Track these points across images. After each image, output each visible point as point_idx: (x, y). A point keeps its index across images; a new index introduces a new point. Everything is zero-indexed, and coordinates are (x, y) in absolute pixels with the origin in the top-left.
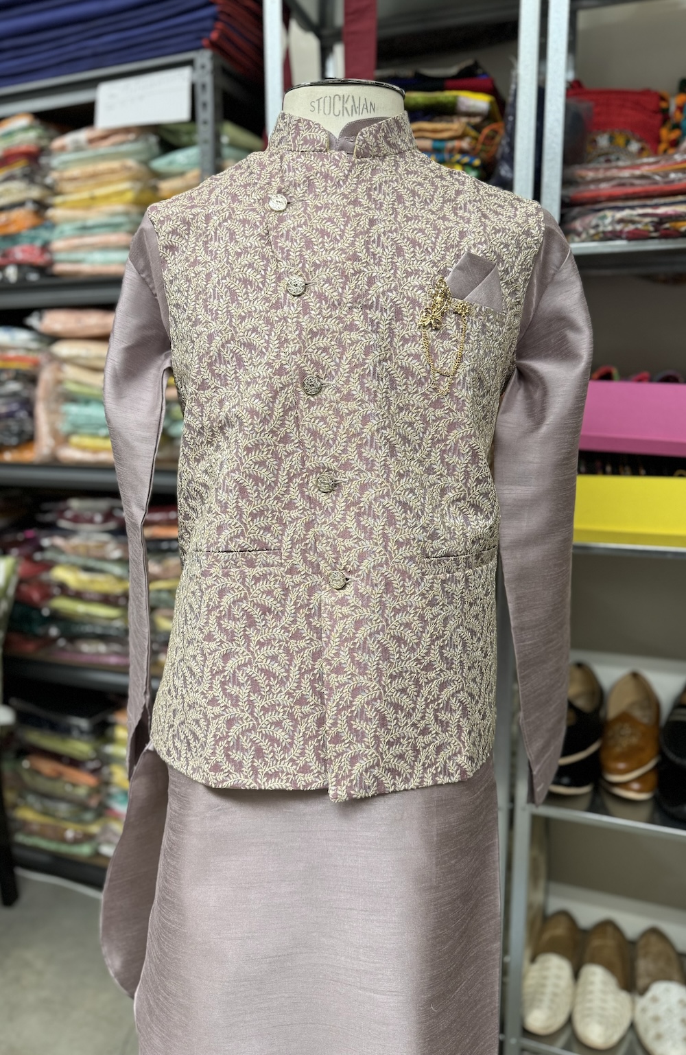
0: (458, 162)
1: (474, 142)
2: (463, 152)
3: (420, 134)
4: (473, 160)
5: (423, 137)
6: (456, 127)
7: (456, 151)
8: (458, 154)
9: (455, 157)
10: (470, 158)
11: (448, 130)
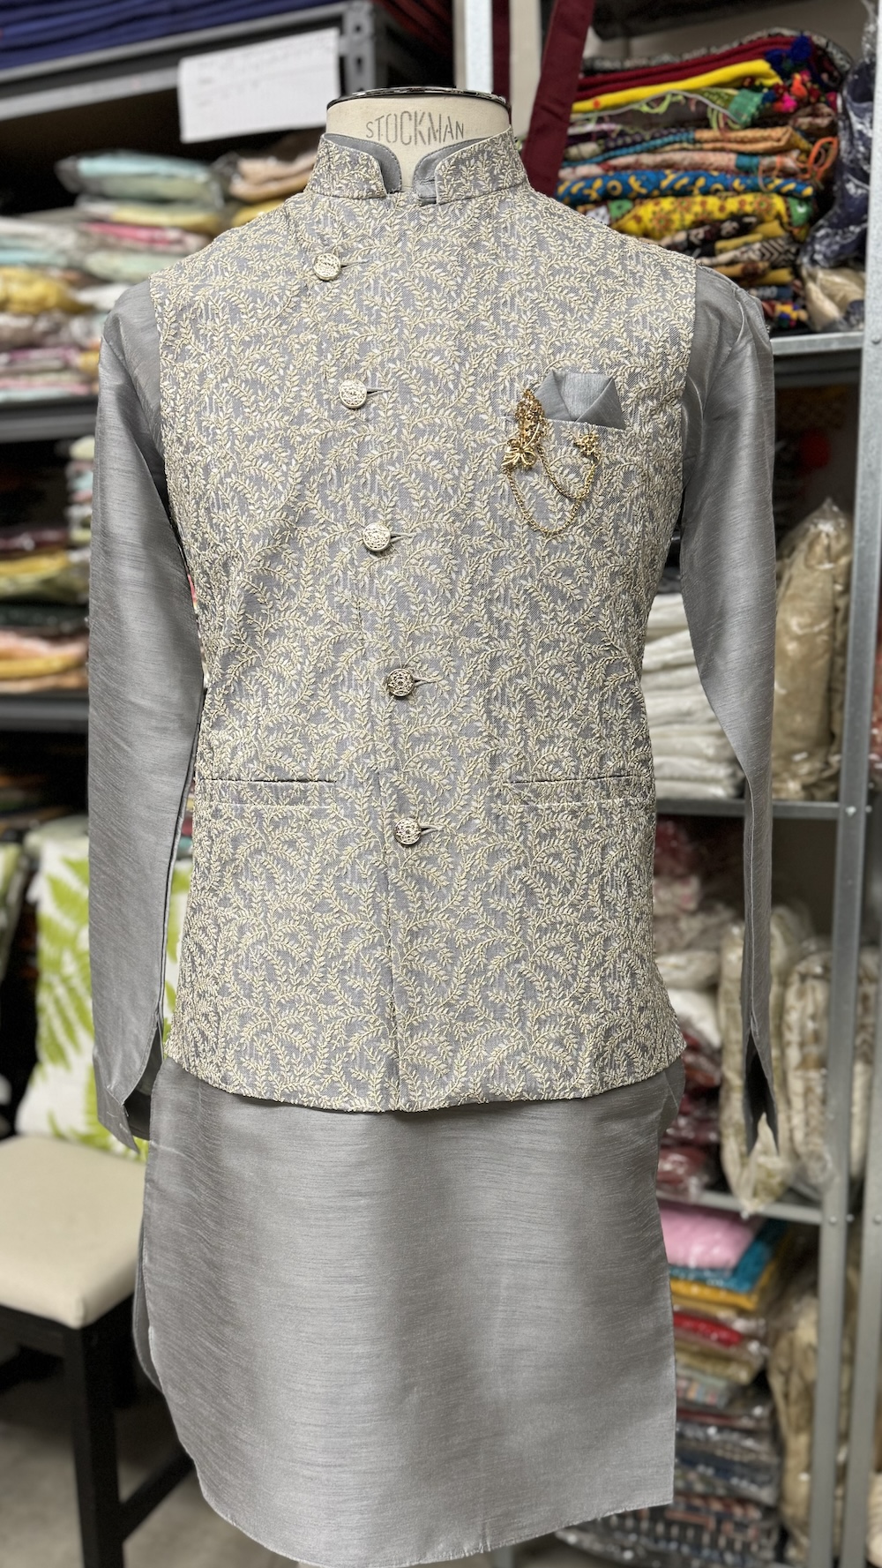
0: (778, 191)
1: (803, 157)
2: (787, 174)
3: (719, 145)
4: (800, 187)
5: (722, 150)
6: (779, 134)
7: (775, 173)
8: (778, 177)
9: (772, 182)
10: (798, 183)
11: (765, 139)
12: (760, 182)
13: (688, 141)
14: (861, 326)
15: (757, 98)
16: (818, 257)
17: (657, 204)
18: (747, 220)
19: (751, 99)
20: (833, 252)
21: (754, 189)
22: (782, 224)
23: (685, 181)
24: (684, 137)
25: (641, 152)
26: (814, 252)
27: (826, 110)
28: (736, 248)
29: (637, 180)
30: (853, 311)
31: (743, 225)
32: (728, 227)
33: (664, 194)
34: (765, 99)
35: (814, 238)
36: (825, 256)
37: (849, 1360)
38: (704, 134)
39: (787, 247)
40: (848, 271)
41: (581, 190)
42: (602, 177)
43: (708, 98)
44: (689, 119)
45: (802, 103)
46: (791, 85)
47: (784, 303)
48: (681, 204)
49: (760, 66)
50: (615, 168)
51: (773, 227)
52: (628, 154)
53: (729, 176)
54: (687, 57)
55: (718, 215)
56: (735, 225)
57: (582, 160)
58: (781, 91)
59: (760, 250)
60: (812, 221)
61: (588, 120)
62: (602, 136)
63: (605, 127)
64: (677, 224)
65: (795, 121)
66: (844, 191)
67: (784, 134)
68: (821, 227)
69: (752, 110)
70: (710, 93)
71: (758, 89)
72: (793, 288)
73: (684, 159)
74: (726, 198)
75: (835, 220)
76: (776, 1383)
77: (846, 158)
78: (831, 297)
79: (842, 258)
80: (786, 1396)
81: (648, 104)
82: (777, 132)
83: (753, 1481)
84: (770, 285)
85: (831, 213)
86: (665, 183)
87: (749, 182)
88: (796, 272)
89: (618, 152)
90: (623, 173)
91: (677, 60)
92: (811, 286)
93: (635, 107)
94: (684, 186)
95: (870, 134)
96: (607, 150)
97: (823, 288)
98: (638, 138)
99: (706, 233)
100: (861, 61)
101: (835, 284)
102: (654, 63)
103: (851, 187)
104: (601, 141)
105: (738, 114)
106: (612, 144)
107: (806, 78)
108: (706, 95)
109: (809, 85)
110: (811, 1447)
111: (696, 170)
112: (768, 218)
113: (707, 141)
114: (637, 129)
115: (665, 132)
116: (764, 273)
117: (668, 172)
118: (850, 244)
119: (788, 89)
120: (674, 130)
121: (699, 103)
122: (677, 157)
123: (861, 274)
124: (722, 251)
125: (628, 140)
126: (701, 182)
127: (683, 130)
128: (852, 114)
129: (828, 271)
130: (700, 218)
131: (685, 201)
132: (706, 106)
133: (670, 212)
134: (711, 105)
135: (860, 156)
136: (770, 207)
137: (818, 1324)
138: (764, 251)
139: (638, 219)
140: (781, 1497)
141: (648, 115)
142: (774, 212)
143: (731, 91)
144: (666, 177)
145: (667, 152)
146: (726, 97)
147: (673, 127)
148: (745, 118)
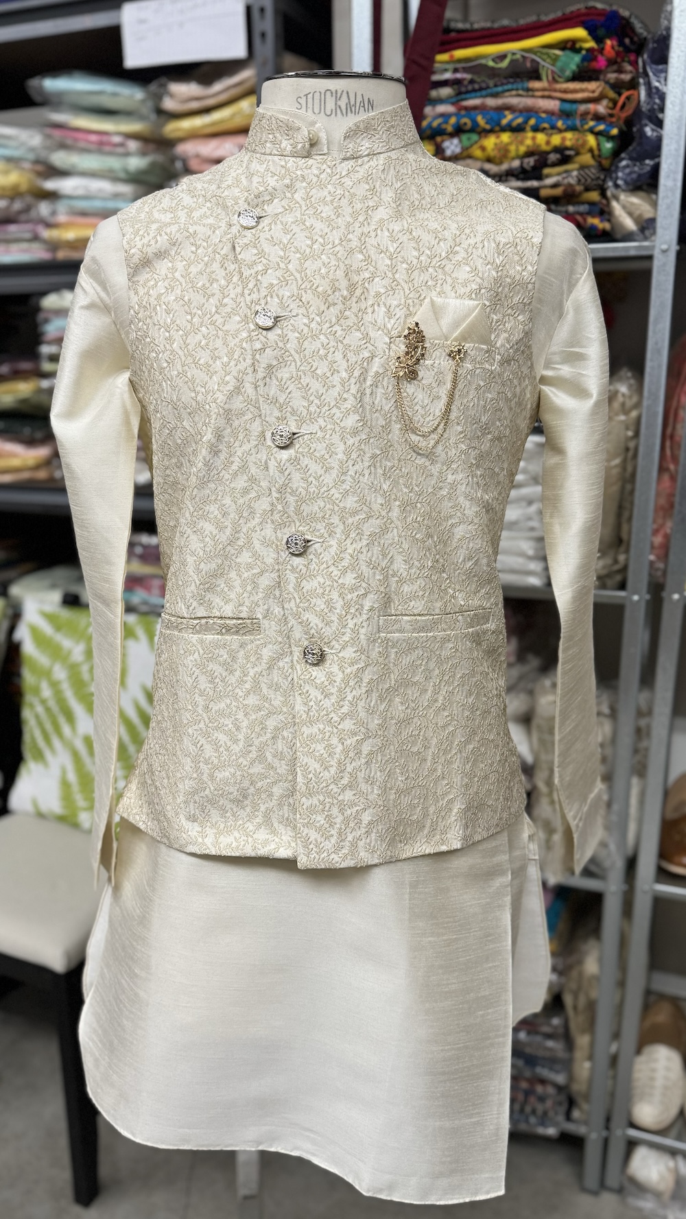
0: (591, 131)
1: (612, 105)
2: (598, 118)
3: (546, 93)
4: (608, 129)
5: (549, 97)
6: (593, 87)
7: (590, 116)
8: (592, 120)
9: (587, 123)
10: (607, 125)
11: (582, 90)
12: (578, 123)
13: (523, 89)
14: (653, 238)
15: (577, 58)
16: (620, 182)
17: (498, 137)
18: (568, 153)
19: (573, 59)
20: (632, 179)
21: (572, 128)
22: (593, 156)
23: (520, 120)
24: (520, 86)
25: (486, 96)
26: (617, 178)
27: (629, 68)
28: (559, 174)
29: (483, 118)
30: (647, 226)
31: (564, 156)
32: (553, 157)
33: (503, 130)
34: (584, 59)
35: (617, 167)
36: (626, 182)
37: (622, 984)
38: (536, 84)
39: (598, 175)
40: (642, 194)
41: (439, 125)
42: (456, 115)
43: (540, 57)
44: (524, 72)
45: (611, 62)
46: (603, 49)
47: (593, 217)
48: (516, 138)
49: (579, 33)
50: (466, 108)
51: (586, 158)
52: (476, 97)
53: (554, 118)
54: (522, 22)
55: (545, 148)
56: (558, 156)
57: (440, 101)
58: (596, 53)
59: (577, 177)
60: (616, 154)
61: (446, 70)
62: (455, 83)
63: (459, 76)
64: (513, 153)
65: (605, 76)
66: (643, 134)
67: (598, 87)
68: (623, 159)
69: (573, 67)
70: (542, 53)
71: (578, 51)
72: (601, 206)
73: (519, 103)
74: (551, 134)
75: (634, 155)
76: (568, 1000)
77: (645, 108)
78: (630, 214)
79: (639, 184)
80: (575, 1008)
81: (493, 60)
82: (592, 85)
83: (551, 1069)
84: (583, 203)
85: (631, 148)
86: (504, 122)
87: (569, 123)
88: (603, 194)
89: (468, 96)
90: (473, 113)
91: (514, 24)
92: (614, 204)
93: (483, 61)
94: (519, 125)
95: (664, 89)
96: (460, 93)
97: (624, 207)
98: (484, 85)
99: (535, 161)
100: (659, 33)
101: (632, 204)
102: (496, 25)
103: (648, 131)
104: (456, 87)
105: (562, 70)
106: (463, 89)
107: (615, 43)
108: (538, 54)
109: (617, 48)
110: (592, 1044)
111: (529, 112)
112: (582, 151)
113: (538, 90)
114: (484, 78)
115: (505, 81)
116: (580, 193)
117: (507, 113)
118: (645, 174)
119: (601, 51)
120: (511, 80)
121: (533, 61)
122: (514, 101)
123: (654, 197)
124: (548, 176)
125: (476, 86)
126: (532, 122)
127: (518, 80)
128: (651, 74)
129: (628, 194)
130: (531, 149)
131: (520, 136)
132: (538, 63)
133: (508, 144)
134: (542, 63)
135: (656, 107)
136: (585, 143)
137: (600, 961)
138: (580, 177)
139: (483, 149)
140: (571, 1078)
141: (493, 69)
142: (587, 147)
143: (557, 52)
144: (505, 116)
145: (507, 97)
146: (554, 57)
147: (511, 77)
148: (568, 73)
